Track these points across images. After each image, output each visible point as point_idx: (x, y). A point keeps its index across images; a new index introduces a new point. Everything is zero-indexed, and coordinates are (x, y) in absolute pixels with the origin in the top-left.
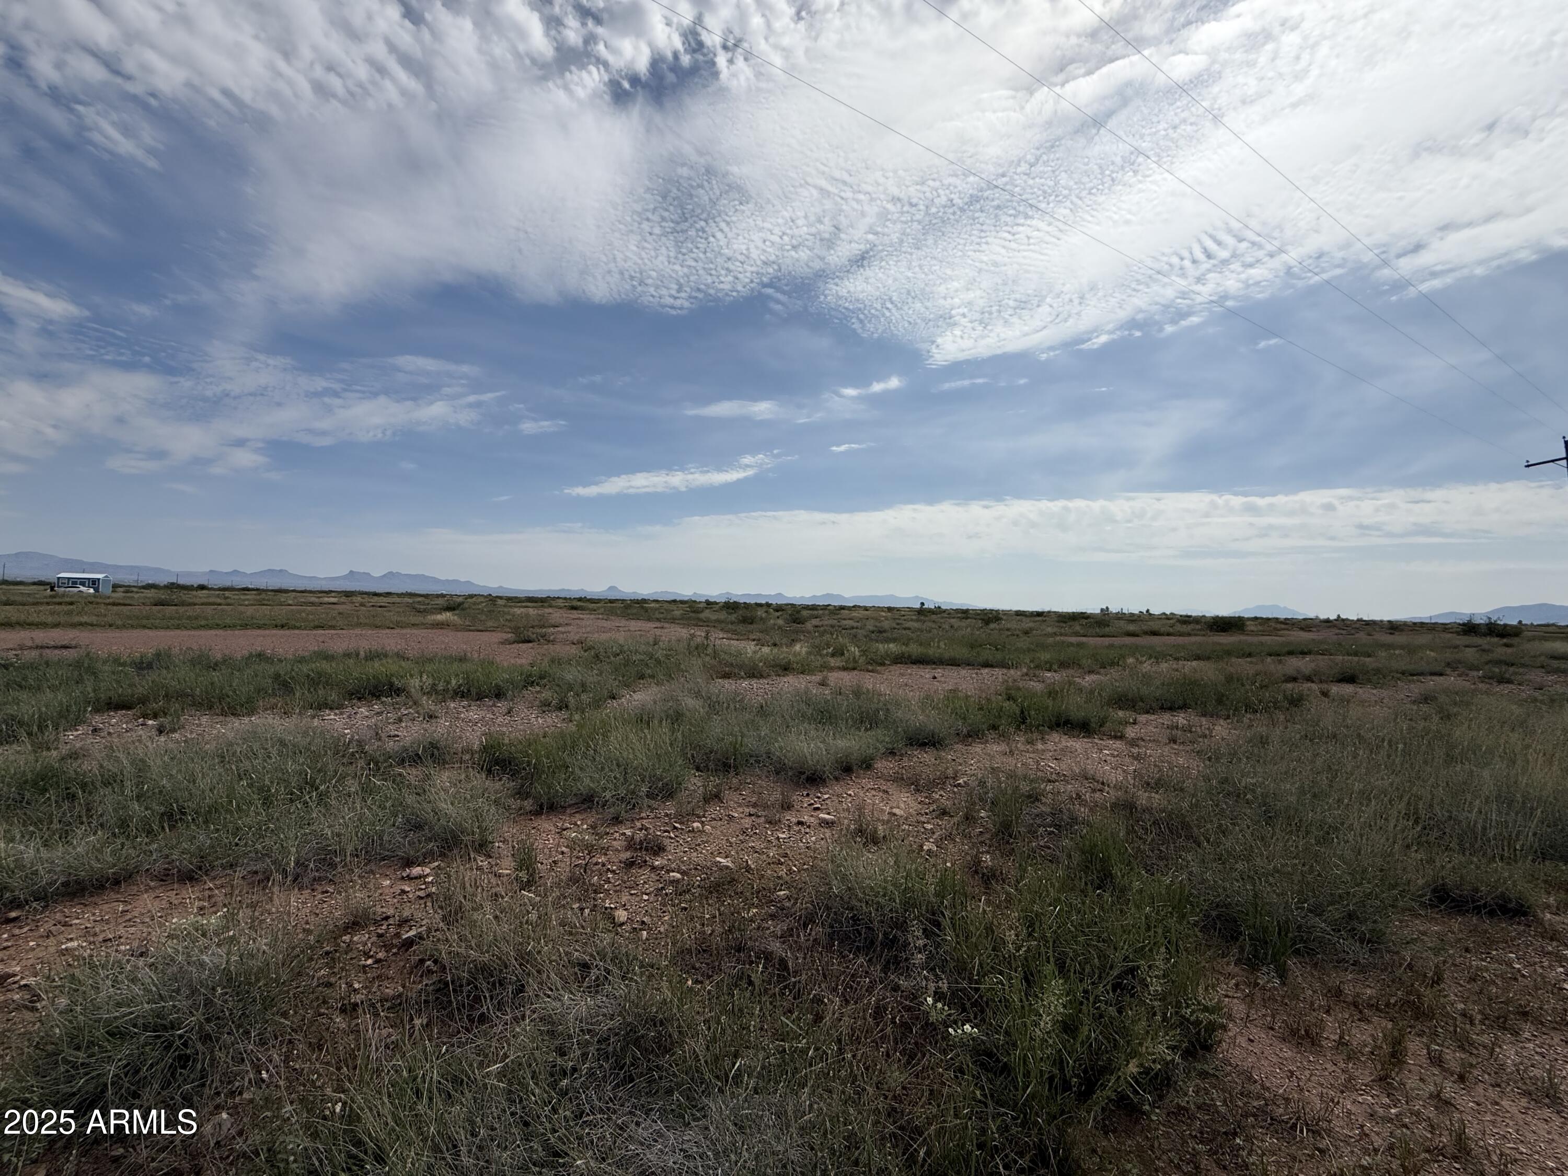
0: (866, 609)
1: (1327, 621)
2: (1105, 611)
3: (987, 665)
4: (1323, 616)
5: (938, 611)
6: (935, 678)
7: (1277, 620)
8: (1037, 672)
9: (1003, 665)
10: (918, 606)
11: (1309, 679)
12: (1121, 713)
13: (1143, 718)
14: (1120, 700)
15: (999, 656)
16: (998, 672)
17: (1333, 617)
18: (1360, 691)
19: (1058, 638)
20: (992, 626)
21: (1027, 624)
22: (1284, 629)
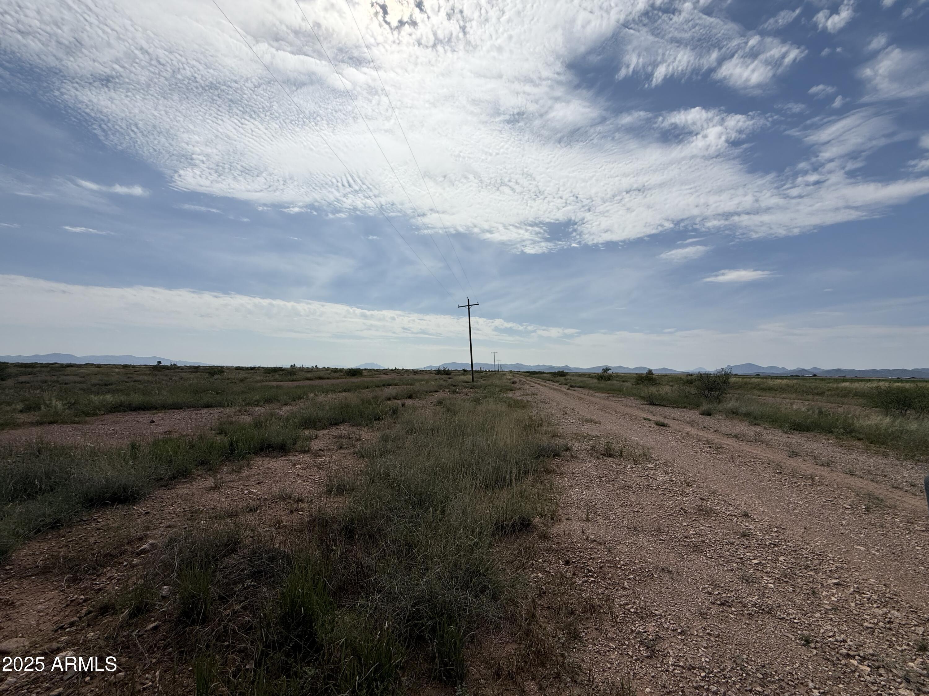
0: (99, 366)
1: (392, 370)
2: (293, 366)
3: (208, 406)
4: (390, 368)
5: (174, 368)
6: (153, 422)
8: (247, 408)
9: (220, 405)
10: (155, 363)
11: (395, 398)
12: (307, 432)
13: (321, 433)
14: (306, 422)
15: (218, 398)
16: (216, 411)
17: (394, 368)
18: (415, 402)
19: (264, 383)
20: (216, 377)
21: (243, 375)
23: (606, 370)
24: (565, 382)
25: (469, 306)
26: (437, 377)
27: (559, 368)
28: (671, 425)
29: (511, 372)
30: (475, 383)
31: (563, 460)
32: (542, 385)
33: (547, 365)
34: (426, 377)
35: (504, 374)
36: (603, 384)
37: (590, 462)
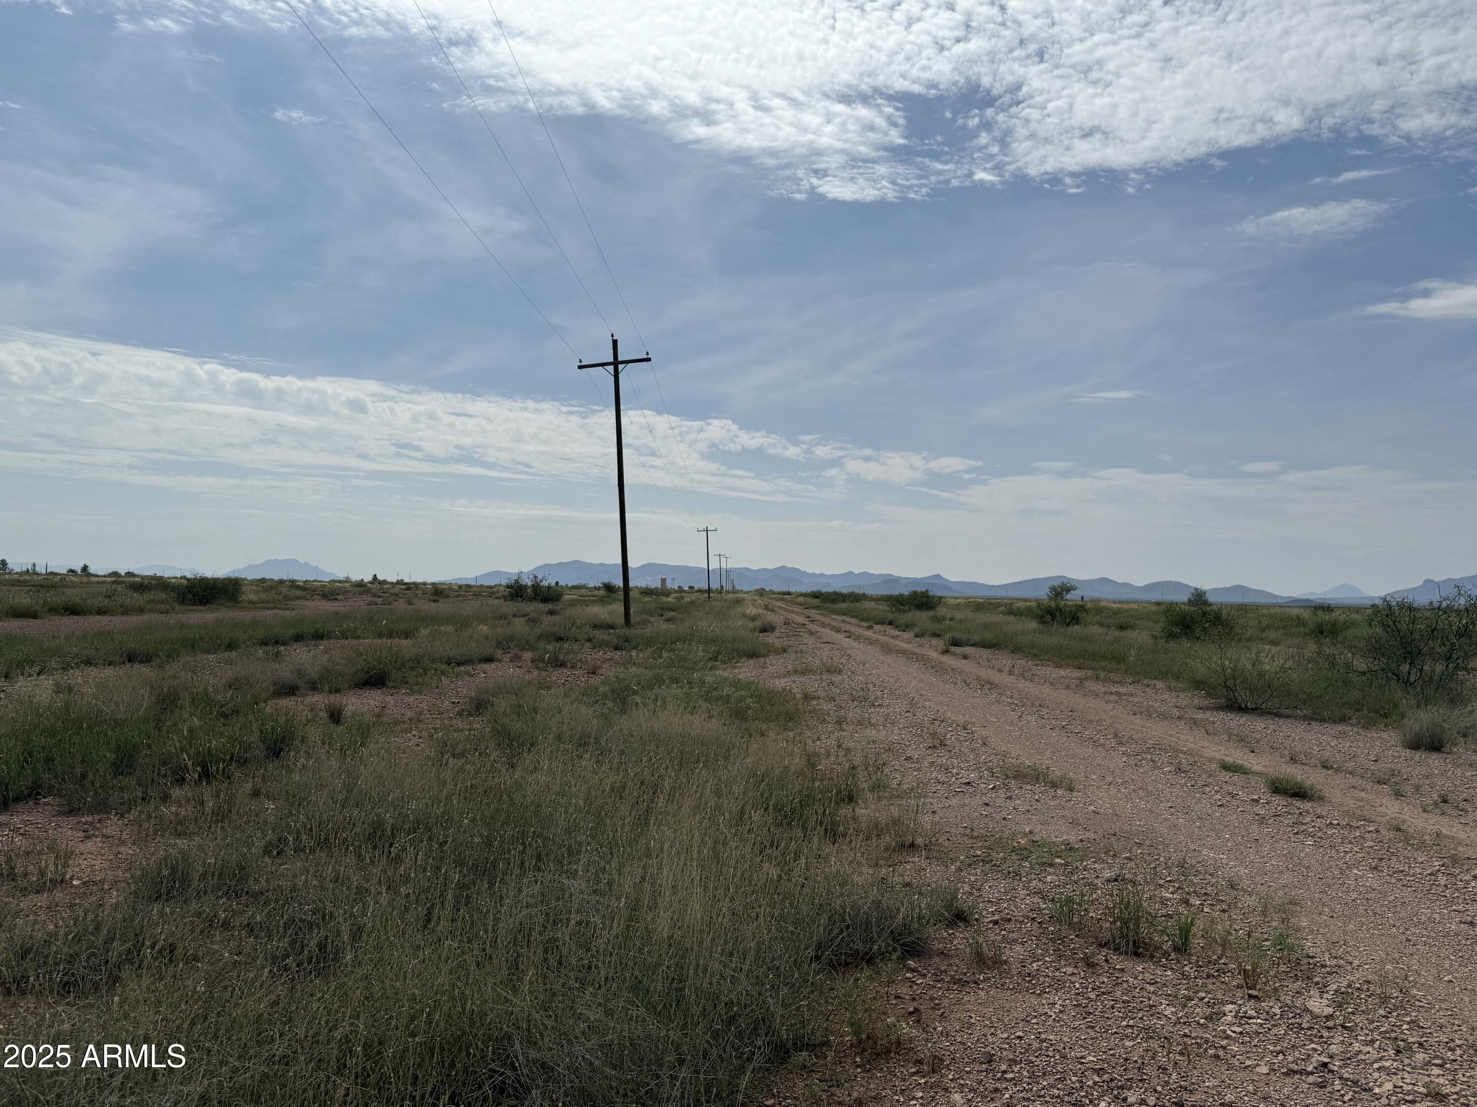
1: (360, 584)
4: (355, 577)
7: (293, 584)
11: (315, 687)
17: (368, 578)
18: (390, 700)
22: (299, 598)
23: (1061, 589)
24: (932, 627)
25: (616, 363)
26: (510, 607)
27: (914, 581)
28: (1326, 793)
29: (761, 593)
30: (634, 632)
31: (938, 975)
32: (858, 638)
33: (877, 572)
34: (471, 607)
35: (739, 602)
36: (1055, 636)
37: (1059, 984)
